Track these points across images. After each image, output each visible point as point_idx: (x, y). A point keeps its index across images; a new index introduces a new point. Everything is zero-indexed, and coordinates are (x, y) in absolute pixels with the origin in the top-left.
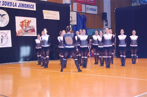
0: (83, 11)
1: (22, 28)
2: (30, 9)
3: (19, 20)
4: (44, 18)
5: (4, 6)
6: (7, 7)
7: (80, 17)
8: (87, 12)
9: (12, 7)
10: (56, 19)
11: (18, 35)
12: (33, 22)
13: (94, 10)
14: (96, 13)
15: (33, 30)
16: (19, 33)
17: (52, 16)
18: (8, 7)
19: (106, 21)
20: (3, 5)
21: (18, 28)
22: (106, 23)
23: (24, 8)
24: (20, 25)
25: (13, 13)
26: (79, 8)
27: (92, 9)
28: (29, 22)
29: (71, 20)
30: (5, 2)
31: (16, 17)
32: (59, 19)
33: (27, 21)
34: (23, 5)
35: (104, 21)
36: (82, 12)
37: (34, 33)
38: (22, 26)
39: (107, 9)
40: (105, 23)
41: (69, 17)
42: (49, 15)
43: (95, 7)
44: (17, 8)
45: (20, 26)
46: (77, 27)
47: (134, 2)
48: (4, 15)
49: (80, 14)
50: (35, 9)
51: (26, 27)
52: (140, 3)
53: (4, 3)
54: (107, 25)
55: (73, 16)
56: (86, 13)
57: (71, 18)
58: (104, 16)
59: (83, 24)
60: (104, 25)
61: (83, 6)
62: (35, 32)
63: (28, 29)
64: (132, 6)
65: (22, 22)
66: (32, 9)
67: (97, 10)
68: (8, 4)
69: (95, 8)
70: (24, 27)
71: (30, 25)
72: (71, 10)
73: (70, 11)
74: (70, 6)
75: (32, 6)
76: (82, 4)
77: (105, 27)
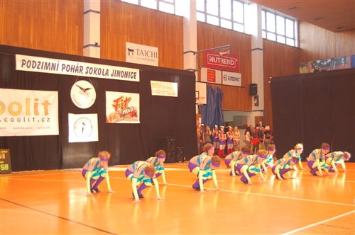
0: (218, 81)
1: (116, 110)
2: (130, 79)
3: (111, 96)
4: (153, 94)
5: (88, 75)
6: (93, 76)
7: (213, 91)
8: (225, 83)
9: (101, 76)
10: (171, 96)
11: (110, 122)
12: (134, 100)
13: (236, 79)
14: (239, 84)
15: (134, 114)
16: (111, 119)
17: (165, 89)
18: (95, 76)
19: (257, 98)
20: (86, 73)
21: (110, 110)
22: (256, 102)
23: (120, 78)
24: (114, 106)
25: (102, 86)
26: (211, 77)
27: (232, 78)
28: (127, 100)
29: (197, 96)
30: (91, 68)
31: (108, 93)
32: (176, 95)
33: (124, 99)
34: (119, 73)
35: (253, 97)
36: (216, 82)
37: (135, 118)
38: (116, 107)
39: (258, 78)
40: (254, 102)
41: (194, 91)
42: (161, 89)
43: (239, 75)
44: (110, 77)
45: (112, 107)
46: (207, 109)
47: (303, 66)
48: (88, 89)
49: (213, 86)
50: (137, 79)
51: (122, 108)
52: (313, 67)
53: (88, 70)
54: (257, 105)
55: (201, 90)
56: (222, 85)
57: (197, 93)
58: (252, 89)
59: (218, 103)
60: (253, 105)
61: (218, 73)
62: (137, 117)
63: (126, 111)
64: (301, 72)
65: (116, 101)
66: (133, 80)
67: (240, 80)
68: (95, 71)
69: (237, 77)
70: (120, 109)
71: (130, 105)
72: (197, 80)
73: (195, 82)
74: (196, 73)
75: (133, 75)
76: (216, 71)
77: (254, 108)
